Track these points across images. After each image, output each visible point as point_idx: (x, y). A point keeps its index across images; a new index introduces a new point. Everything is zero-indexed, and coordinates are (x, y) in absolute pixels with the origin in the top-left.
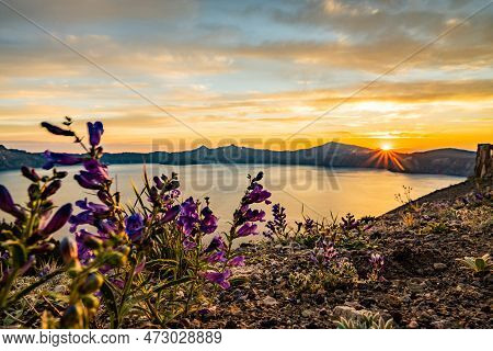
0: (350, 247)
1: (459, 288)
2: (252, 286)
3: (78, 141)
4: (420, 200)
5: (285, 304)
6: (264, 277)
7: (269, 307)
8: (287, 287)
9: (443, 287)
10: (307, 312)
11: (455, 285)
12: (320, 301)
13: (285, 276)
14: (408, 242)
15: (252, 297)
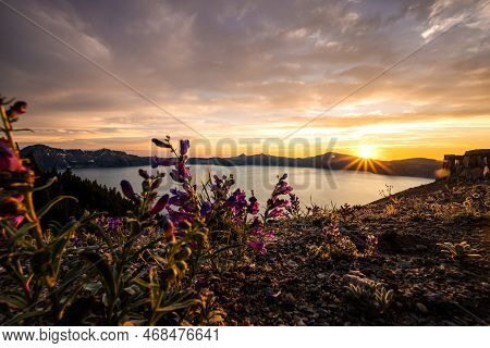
0: (348, 228)
1: (442, 267)
2: (279, 251)
3: (173, 151)
4: (399, 195)
5: (303, 266)
6: (286, 245)
7: (291, 268)
8: (303, 254)
9: (429, 265)
10: (321, 276)
11: (439, 265)
12: (329, 267)
13: (301, 246)
14: (392, 227)
15: (279, 260)
